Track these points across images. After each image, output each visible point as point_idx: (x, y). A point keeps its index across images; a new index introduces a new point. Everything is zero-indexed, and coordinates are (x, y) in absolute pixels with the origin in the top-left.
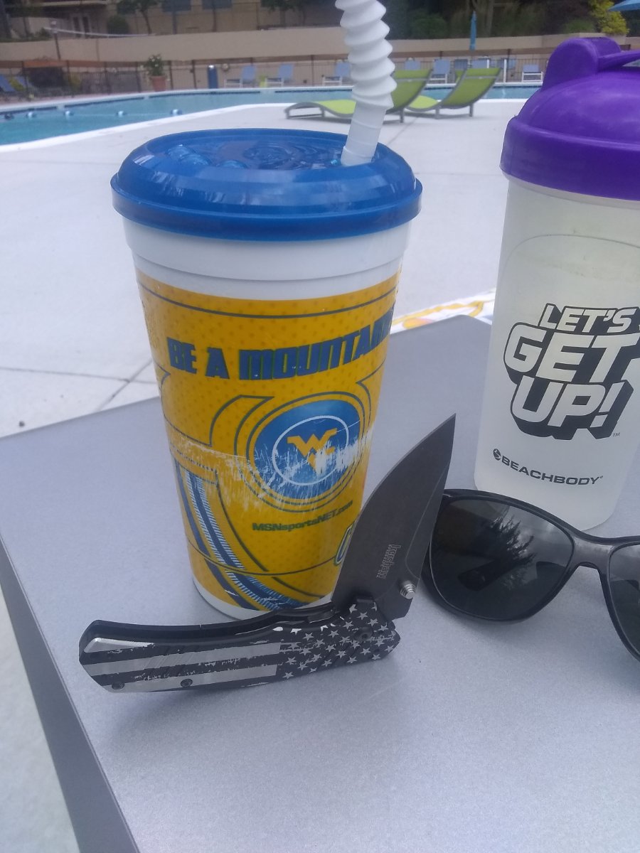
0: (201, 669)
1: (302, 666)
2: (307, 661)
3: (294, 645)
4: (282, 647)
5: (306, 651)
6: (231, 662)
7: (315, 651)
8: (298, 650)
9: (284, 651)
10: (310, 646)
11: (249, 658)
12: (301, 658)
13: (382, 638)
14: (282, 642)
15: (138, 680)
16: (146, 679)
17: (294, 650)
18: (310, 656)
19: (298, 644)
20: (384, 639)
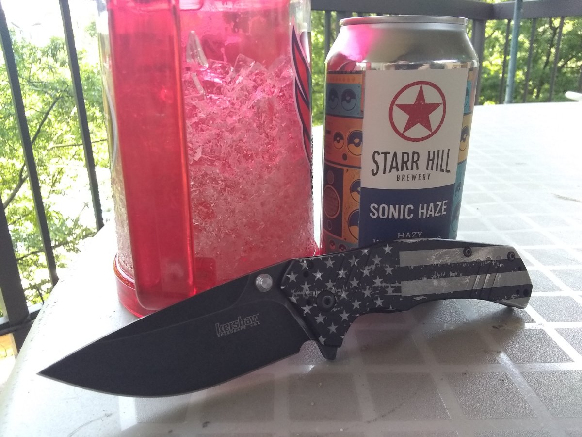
0: (460, 269)
1: (377, 260)
2: (374, 267)
3: (390, 291)
4: (398, 289)
5: (378, 282)
7: (369, 281)
8: (386, 284)
9: (397, 284)
10: (376, 288)
12: (379, 272)
13: (305, 295)
14: (400, 296)
15: (500, 262)
17: (389, 284)
18: (374, 274)
19: (387, 292)
20: (302, 293)
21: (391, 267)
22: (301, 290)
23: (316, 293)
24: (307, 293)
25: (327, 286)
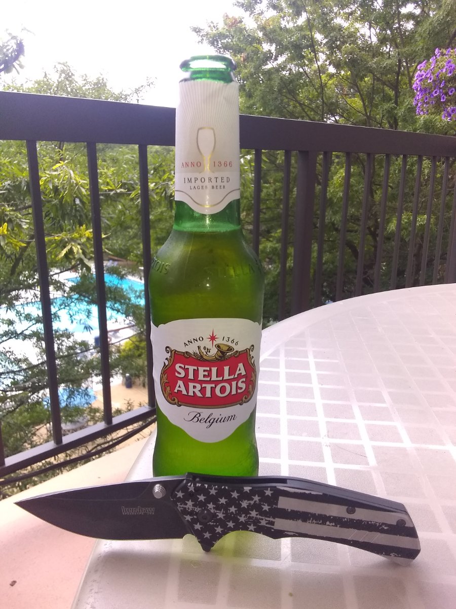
0: (338, 522)
1: (256, 498)
2: (252, 502)
3: (263, 523)
4: (272, 523)
5: (254, 514)
6: (314, 521)
7: (246, 511)
8: (261, 517)
9: (271, 519)
10: (250, 518)
11: (300, 522)
12: (258, 507)
14: (273, 529)
15: (386, 525)
16: (379, 523)
17: (264, 518)
18: (251, 507)
19: (260, 523)
21: (268, 506)
22: (186, 504)
23: (197, 509)
24: (191, 508)
25: (208, 507)
